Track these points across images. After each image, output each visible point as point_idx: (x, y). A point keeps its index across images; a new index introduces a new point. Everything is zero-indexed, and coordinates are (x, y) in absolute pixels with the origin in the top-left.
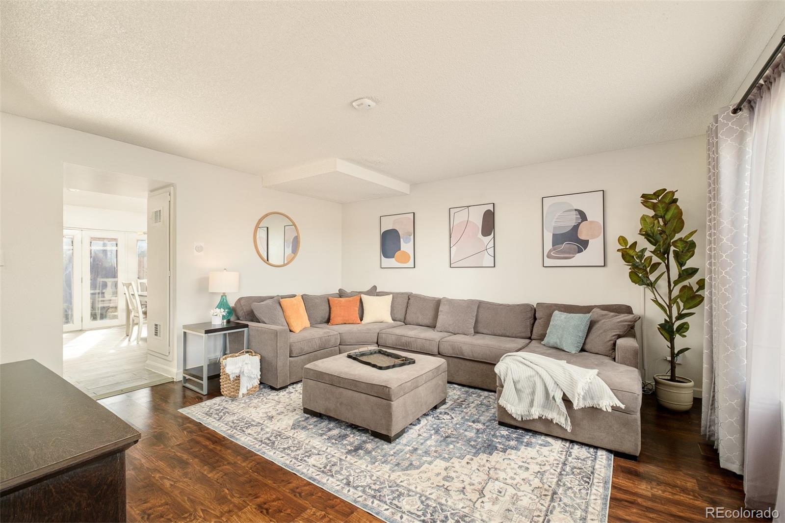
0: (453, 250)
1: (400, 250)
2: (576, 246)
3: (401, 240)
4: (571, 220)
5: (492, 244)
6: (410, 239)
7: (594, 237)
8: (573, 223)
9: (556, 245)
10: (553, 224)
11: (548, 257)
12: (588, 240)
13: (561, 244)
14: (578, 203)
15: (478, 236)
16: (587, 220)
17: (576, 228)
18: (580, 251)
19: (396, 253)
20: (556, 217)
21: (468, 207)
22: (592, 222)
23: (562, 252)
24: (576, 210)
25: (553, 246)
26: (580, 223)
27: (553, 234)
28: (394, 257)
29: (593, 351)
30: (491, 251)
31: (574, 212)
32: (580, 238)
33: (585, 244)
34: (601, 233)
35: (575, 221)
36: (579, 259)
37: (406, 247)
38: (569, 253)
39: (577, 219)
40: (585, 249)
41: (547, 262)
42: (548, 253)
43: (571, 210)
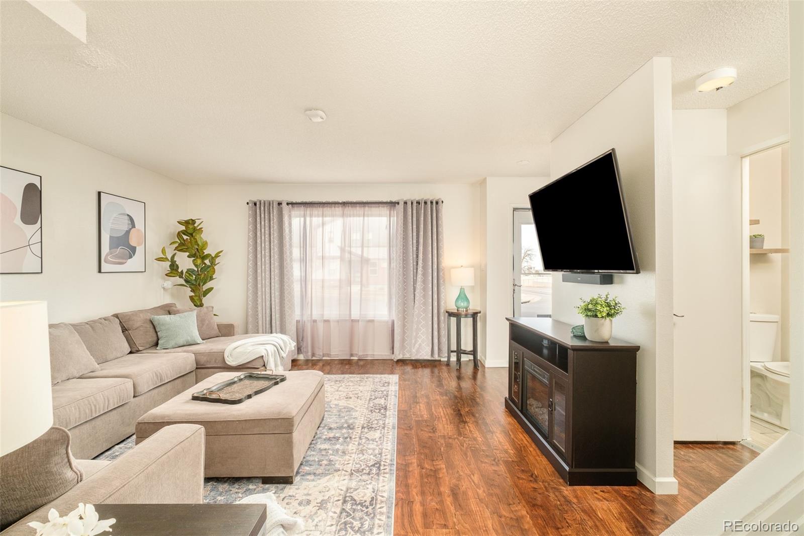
2: (127, 252)
4: (124, 226)
5: (37, 238)
7: (139, 244)
8: (125, 229)
9: (113, 249)
10: (111, 226)
11: (105, 262)
12: (136, 248)
13: (115, 248)
14: (130, 208)
16: (135, 227)
17: (128, 233)
18: (131, 257)
20: (111, 221)
22: (138, 230)
23: (117, 257)
24: (128, 215)
25: (110, 250)
26: (131, 229)
27: (110, 237)
30: (36, 248)
31: (127, 217)
32: (131, 244)
33: (134, 250)
34: (143, 242)
35: (127, 227)
36: (130, 265)
38: (123, 258)
39: (128, 224)
40: (134, 255)
41: (105, 267)
42: (105, 257)
43: (124, 214)
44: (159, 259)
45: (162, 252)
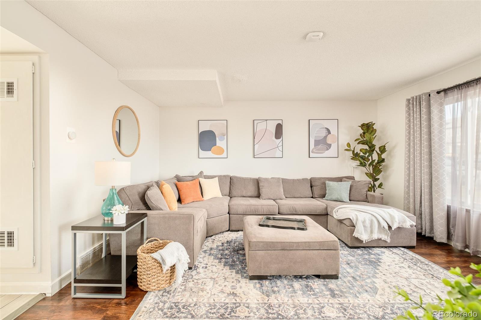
0: (256, 147)
1: (216, 145)
2: (325, 147)
3: (217, 139)
4: (323, 133)
5: (281, 144)
6: (224, 139)
7: (334, 143)
8: (324, 135)
9: (316, 146)
10: (315, 135)
11: (312, 152)
12: (331, 144)
13: (318, 145)
14: (327, 124)
15: (273, 139)
16: (331, 134)
17: (326, 137)
18: (328, 149)
19: (212, 148)
20: (315, 133)
21: (266, 120)
22: (333, 135)
23: (319, 150)
24: (326, 128)
25: (315, 146)
26: (328, 135)
27: (315, 140)
28: (210, 151)
29: (356, 200)
30: (280, 148)
31: (325, 129)
32: (328, 143)
33: (330, 146)
34: (336, 141)
36: (327, 153)
37: (220, 143)
38: (323, 150)
39: (326, 133)
40: (330, 149)
41: (312, 155)
42: (312, 150)
43: (323, 128)
44: (346, 150)
45: (347, 145)
